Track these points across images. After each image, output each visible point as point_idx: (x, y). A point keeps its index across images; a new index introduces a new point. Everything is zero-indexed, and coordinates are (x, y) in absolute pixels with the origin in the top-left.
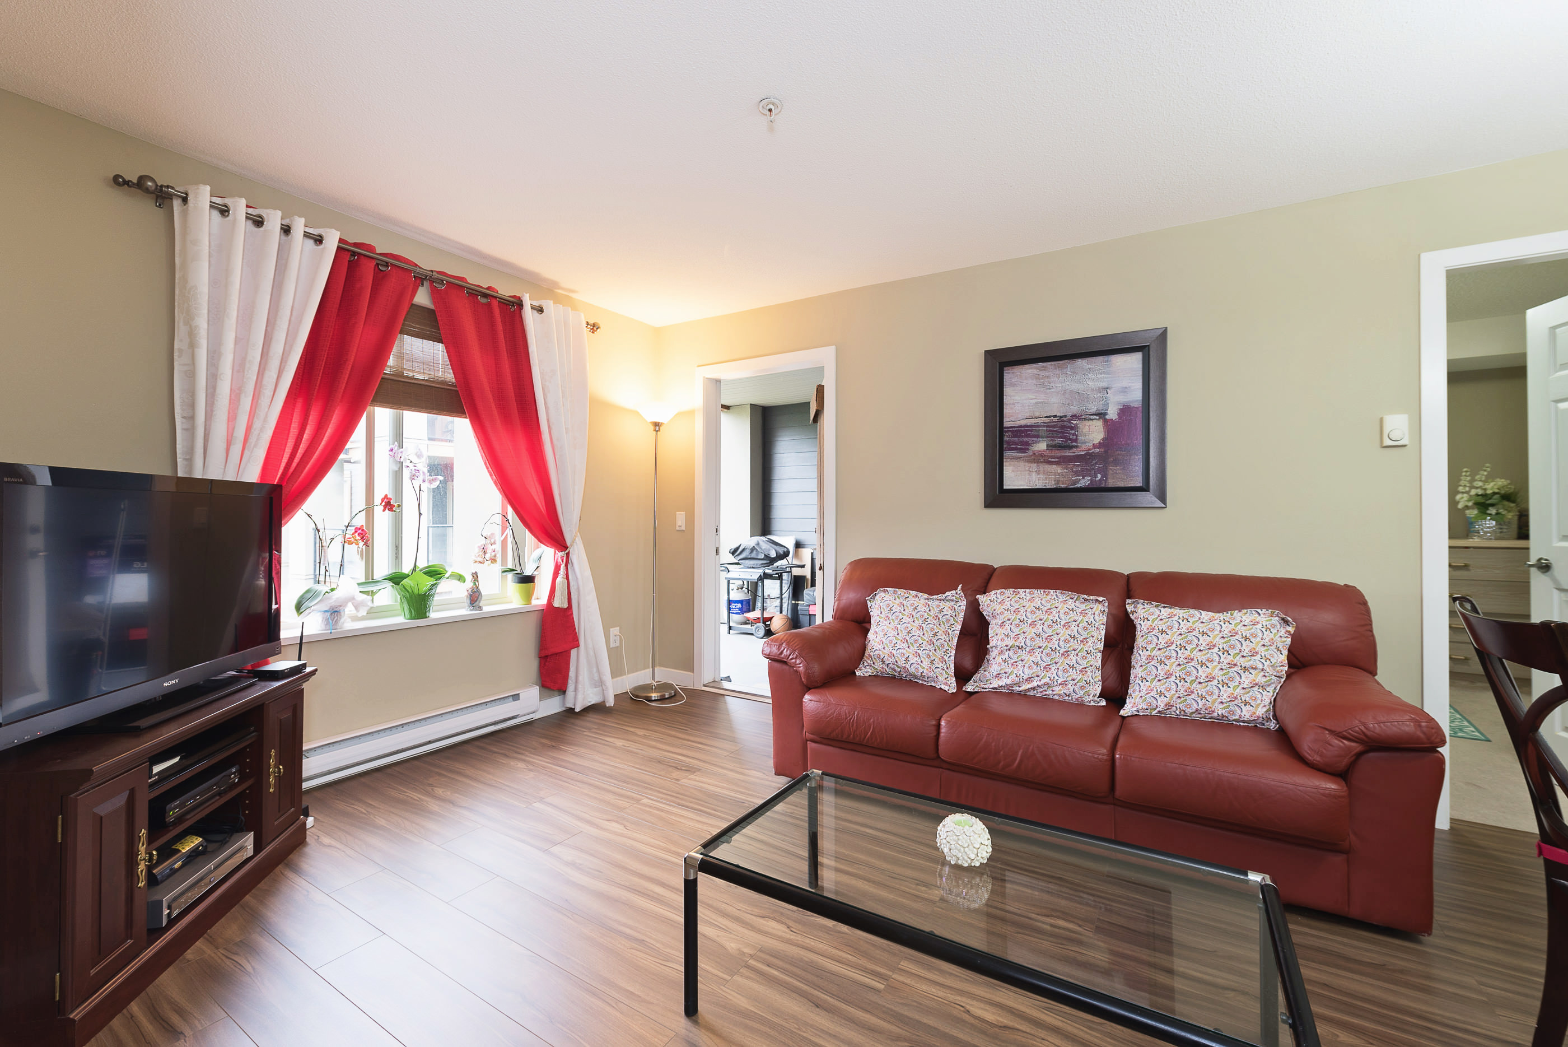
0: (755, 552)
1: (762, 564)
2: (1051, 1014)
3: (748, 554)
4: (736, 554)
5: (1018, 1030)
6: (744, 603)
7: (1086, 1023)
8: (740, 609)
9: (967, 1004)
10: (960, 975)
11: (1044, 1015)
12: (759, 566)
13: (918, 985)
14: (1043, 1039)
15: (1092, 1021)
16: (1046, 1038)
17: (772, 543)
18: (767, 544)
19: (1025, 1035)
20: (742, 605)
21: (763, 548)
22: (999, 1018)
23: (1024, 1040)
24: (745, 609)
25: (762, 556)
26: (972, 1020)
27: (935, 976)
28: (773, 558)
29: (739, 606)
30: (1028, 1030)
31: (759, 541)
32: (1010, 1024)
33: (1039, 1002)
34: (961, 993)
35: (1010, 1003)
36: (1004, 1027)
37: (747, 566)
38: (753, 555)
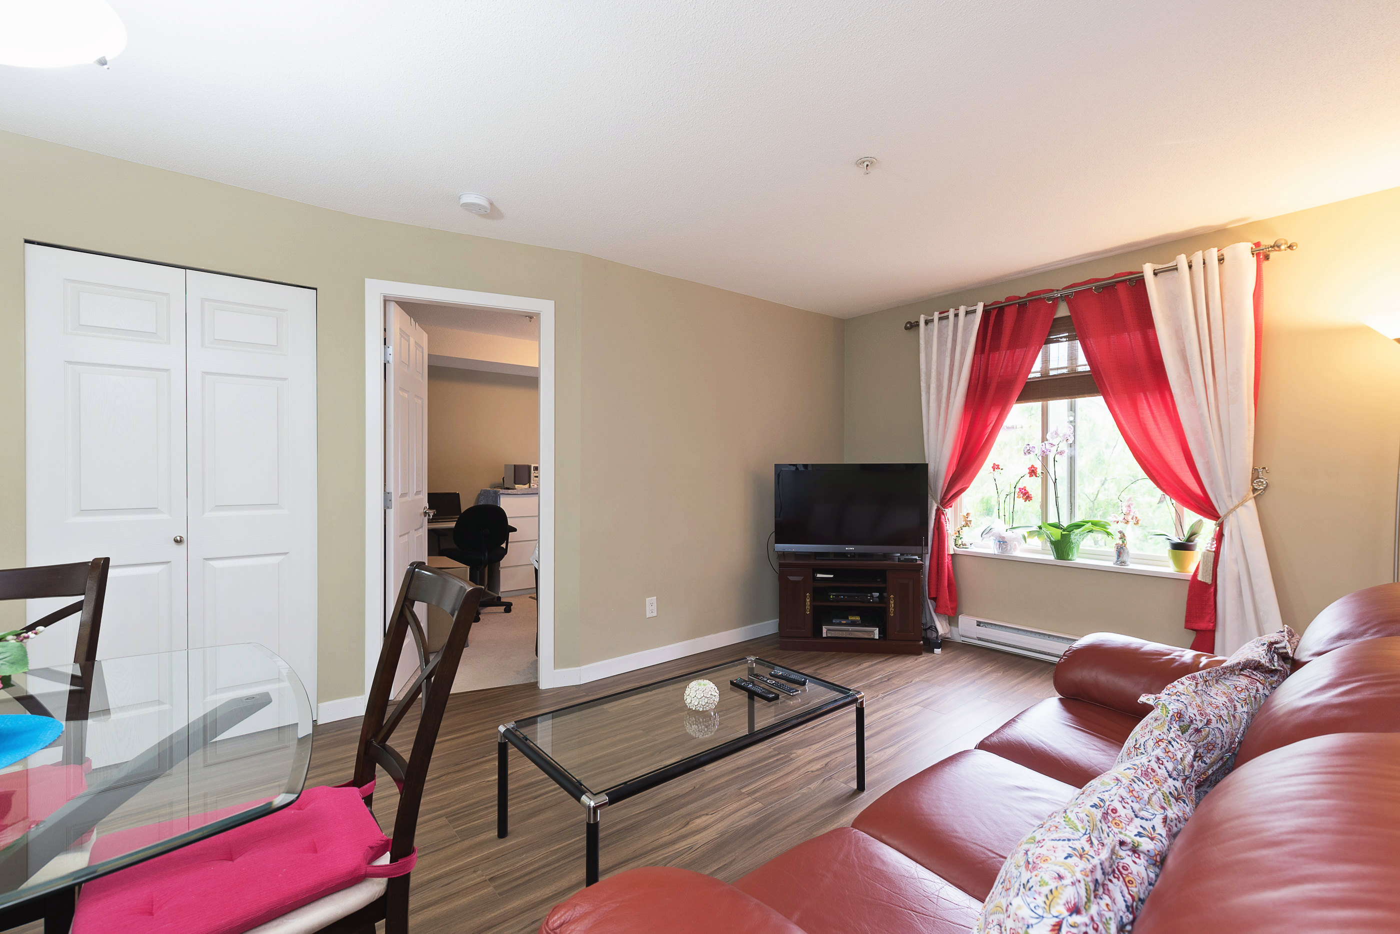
2: (686, 847)
5: (683, 828)
7: (671, 858)
9: (711, 818)
10: (740, 823)
11: (687, 843)
13: (738, 804)
14: (670, 834)
15: (670, 862)
16: (671, 835)
19: (677, 829)
22: (695, 824)
23: (675, 827)
26: (699, 814)
27: (744, 812)
30: (680, 831)
32: (688, 827)
33: (699, 846)
34: (723, 818)
35: (704, 834)
36: (688, 824)
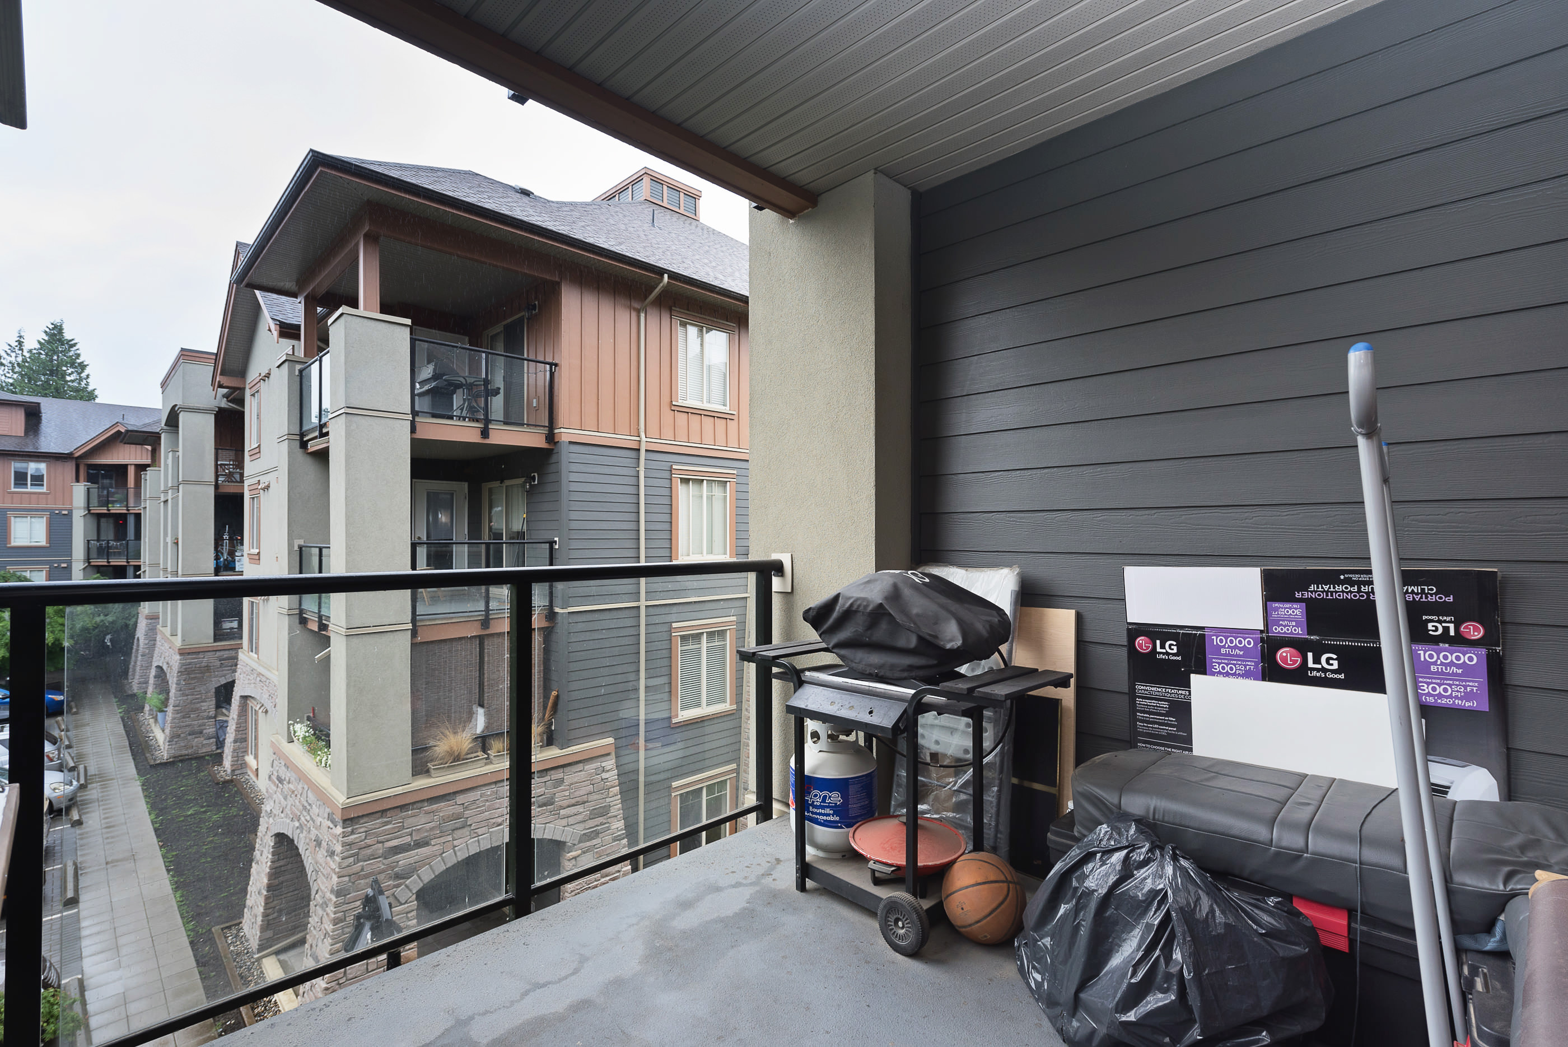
0: (884, 626)
1: (911, 668)
3: (860, 629)
4: (825, 627)
6: (852, 790)
8: (837, 810)
12: (897, 675)
17: (942, 592)
18: (927, 596)
20: (845, 796)
21: (915, 611)
24: (854, 807)
25: (913, 642)
28: (951, 650)
29: (835, 798)
31: (901, 585)
37: (860, 667)
38: (880, 633)
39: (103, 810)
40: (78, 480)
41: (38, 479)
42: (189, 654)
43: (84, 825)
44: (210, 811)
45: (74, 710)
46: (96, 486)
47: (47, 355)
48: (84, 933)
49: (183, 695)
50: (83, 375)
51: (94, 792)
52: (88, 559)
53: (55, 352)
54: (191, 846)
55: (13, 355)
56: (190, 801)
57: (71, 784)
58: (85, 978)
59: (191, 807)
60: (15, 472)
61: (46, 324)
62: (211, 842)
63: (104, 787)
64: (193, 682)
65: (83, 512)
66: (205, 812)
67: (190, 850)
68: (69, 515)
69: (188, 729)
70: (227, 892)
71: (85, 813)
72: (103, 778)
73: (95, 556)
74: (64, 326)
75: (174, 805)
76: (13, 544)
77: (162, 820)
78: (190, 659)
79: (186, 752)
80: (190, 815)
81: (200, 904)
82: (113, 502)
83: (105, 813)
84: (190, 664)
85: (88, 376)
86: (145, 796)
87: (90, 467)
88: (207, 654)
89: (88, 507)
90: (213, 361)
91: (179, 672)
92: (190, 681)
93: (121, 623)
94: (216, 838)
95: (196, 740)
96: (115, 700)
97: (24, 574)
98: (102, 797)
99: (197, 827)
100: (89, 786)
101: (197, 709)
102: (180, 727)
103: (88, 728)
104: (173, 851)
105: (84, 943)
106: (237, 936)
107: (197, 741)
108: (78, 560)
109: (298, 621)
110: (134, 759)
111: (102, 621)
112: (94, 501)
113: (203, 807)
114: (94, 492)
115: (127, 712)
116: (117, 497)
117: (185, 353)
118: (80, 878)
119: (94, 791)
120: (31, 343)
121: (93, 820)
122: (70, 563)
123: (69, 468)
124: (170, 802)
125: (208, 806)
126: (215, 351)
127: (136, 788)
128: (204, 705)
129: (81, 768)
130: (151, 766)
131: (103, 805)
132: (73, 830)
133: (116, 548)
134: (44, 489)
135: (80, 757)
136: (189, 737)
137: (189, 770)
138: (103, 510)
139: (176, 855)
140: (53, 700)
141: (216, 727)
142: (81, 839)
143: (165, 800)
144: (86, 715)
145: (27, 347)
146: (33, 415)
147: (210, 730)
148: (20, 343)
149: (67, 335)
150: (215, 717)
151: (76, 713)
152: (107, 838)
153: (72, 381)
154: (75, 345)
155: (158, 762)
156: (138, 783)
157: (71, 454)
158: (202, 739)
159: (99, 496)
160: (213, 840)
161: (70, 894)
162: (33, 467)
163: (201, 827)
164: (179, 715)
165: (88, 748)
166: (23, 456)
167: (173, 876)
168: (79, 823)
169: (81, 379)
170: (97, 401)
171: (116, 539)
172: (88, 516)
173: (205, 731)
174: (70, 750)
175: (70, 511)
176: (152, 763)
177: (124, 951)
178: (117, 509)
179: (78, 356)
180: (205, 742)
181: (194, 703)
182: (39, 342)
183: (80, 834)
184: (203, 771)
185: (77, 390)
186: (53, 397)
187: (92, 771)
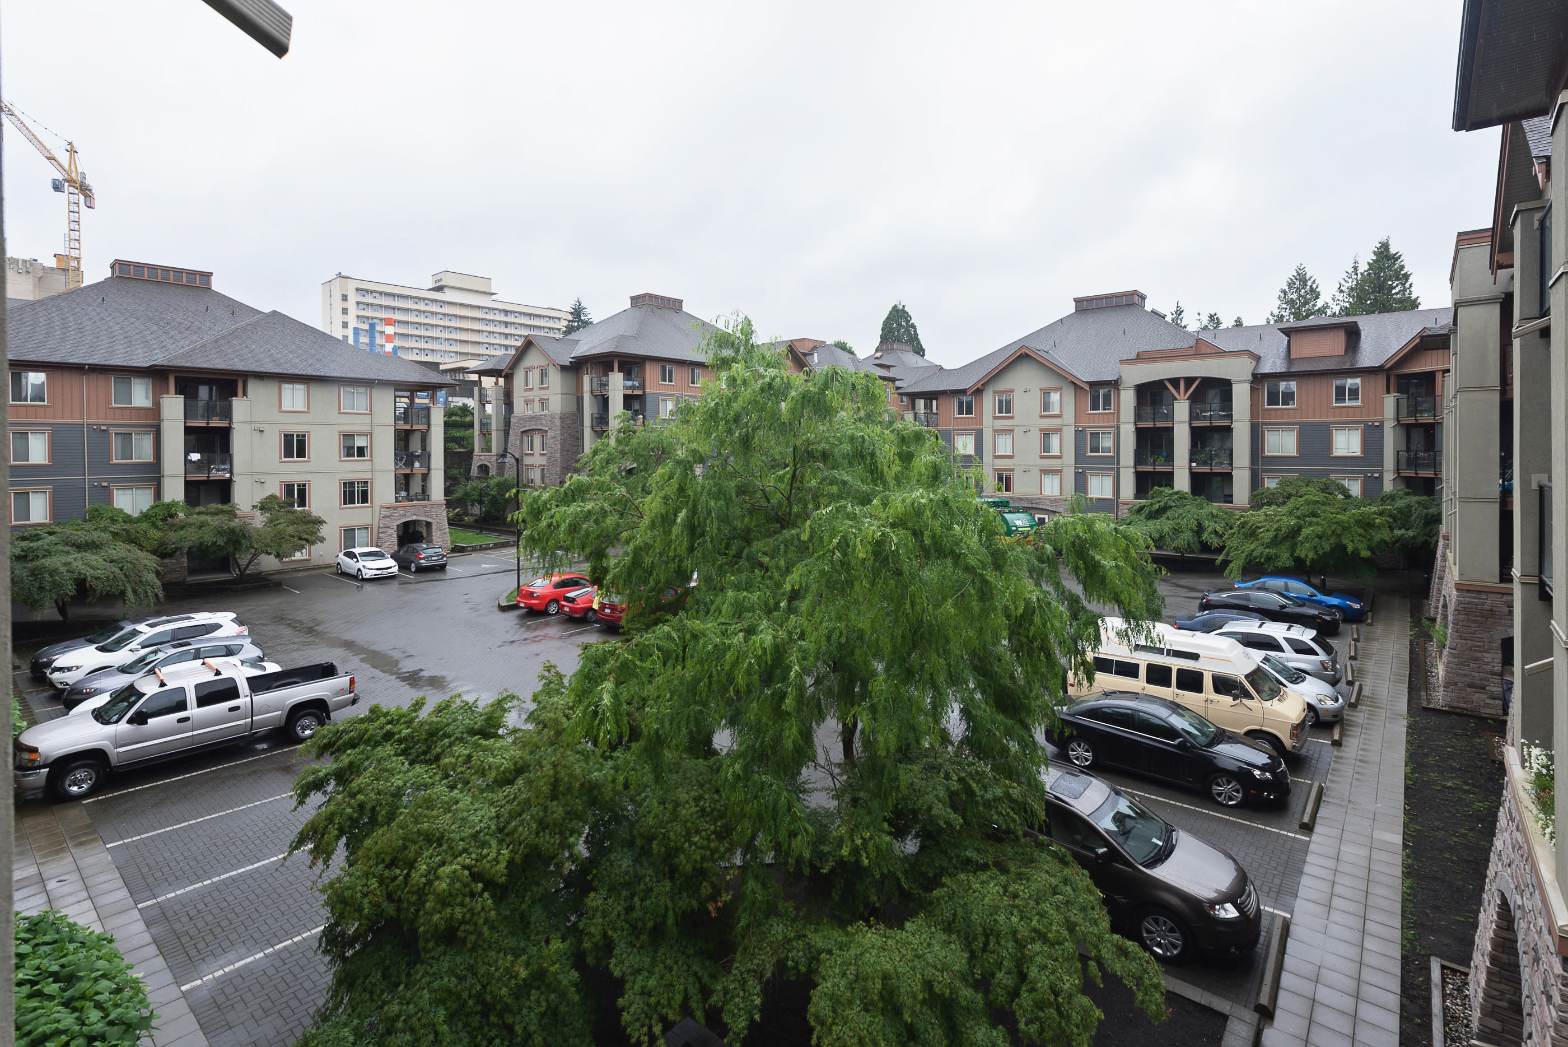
39: (1365, 739)
40: (1388, 392)
41: (1354, 393)
42: (1468, 591)
43: (1343, 748)
44: (1473, 793)
45: (1369, 621)
46: (1405, 396)
47: (1375, 273)
48: (1307, 869)
49: (1461, 637)
50: (1407, 285)
51: (1360, 717)
52: (1398, 470)
53: (1381, 269)
54: (1438, 829)
55: (1350, 280)
56: (1453, 769)
57: (1336, 700)
58: (1293, 921)
59: (1452, 778)
60: (1337, 387)
61: (1374, 245)
62: (1464, 836)
63: (1372, 714)
64: (1473, 625)
65: (1392, 424)
66: (1468, 792)
67: (1437, 833)
68: (1381, 427)
69: (1467, 680)
70: (1466, 917)
71: (1349, 736)
72: (1374, 702)
73: (1405, 467)
74: (1390, 242)
75: (1435, 765)
76: (1335, 454)
77: (1417, 779)
78: (1469, 598)
79: (1465, 706)
80: (1448, 787)
81: (1428, 911)
82: (1421, 412)
83: (1365, 744)
84: (1469, 603)
85: (1411, 285)
86: (1408, 742)
87: (1400, 377)
88: (1490, 595)
89: (1398, 418)
90: (1490, 239)
91: (1455, 610)
92: (1469, 624)
93: (1419, 540)
94: (1471, 834)
95: (1477, 695)
96: (1409, 619)
97: (1343, 482)
98: (1367, 724)
99: (1452, 807)
100: (1359, 707)
101: (1477, 659)
102: (1458, 675)
103: (1376, 644)
104: (1417, 823)
105: (1305, 880)
106: (1460, 990)
107: (1478, 697)
108: (1388, 471)
109: (1537, 594)
110: (1409, 693)
111: (1403, 535)
112: (1404, 411)
113: (1467, 784)
114: (1404, 402)
115: (1417, 636)
116: (1426, 406)
117: (1462, 238)
118: (1322, 804)
119: (1362, 715)
120: (1363, 267)
121: (1353, 745)
122: (1381, 473)
123: (1381, 381)
124: (1431, 760)
125: (1473, 785)
126: (1491, 226)
127: (1400, 729)
128: (1487, 657)
129: (1357, 684)
130: (1423, 708)
131: (1366, 734)
132: (1331, 749)
133: (1424, 459)
134: (1359, 403)
135: (1359, 673)
136: (1469, 689)
137: (1464, 729)
138: (1411, 420)
139: (1420, 830)
140: (1351, 606)
141: (1502, 687)
142: (1336, 762)
143: (1426, 755)
144: (1379, 629)
145: (1361, 270)
146: (1353, 334)
147: (1497, 690)
148: (1356, 268)
149: (1393, 250)
150: (1501, 675)
151: (1371, 625)
152: (1358, 773)
153: (1397, 294)
154: (1399, 257)
155: (1431, 706)
156: (1405, 723)
157: (1382, 366)
158: (1485, 696)
159: (1408, 406)
160: (1466, 835)
161: (1306, 819)
162: (1350, 382)
163: (1457, 810)
164: (1455, 660)
165: (1370, 666)
166: (1341, 373)
167: (1408, 856)
168: (1337, 744)
169: (1405, 290)
170: (1420, 308)
171: (1426, 450)
172: (1398, 428)
173: (1488, 688)
174: (1354, 662)
175: (1382, 423)
176: (1425, 704)
177: (1335, 916)
178: (1425, 418)
179: (1402, 267)
180: (1488, 701)
181: (1475, 651)
182: (1369, 264)
183: (1337, 757)
184: (1479, 737)
185: (1400, 301)
186: (1380, 312)
187: (1366, 692)
